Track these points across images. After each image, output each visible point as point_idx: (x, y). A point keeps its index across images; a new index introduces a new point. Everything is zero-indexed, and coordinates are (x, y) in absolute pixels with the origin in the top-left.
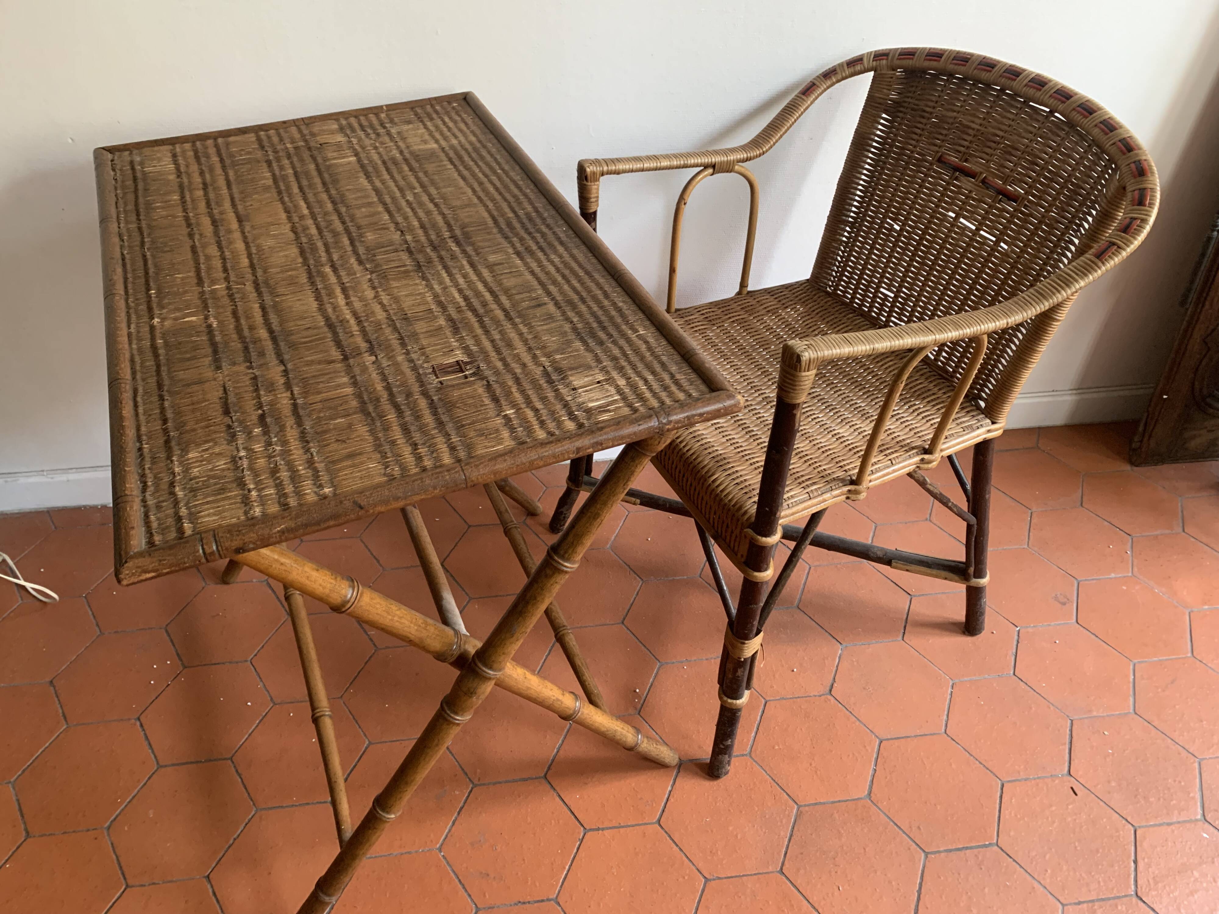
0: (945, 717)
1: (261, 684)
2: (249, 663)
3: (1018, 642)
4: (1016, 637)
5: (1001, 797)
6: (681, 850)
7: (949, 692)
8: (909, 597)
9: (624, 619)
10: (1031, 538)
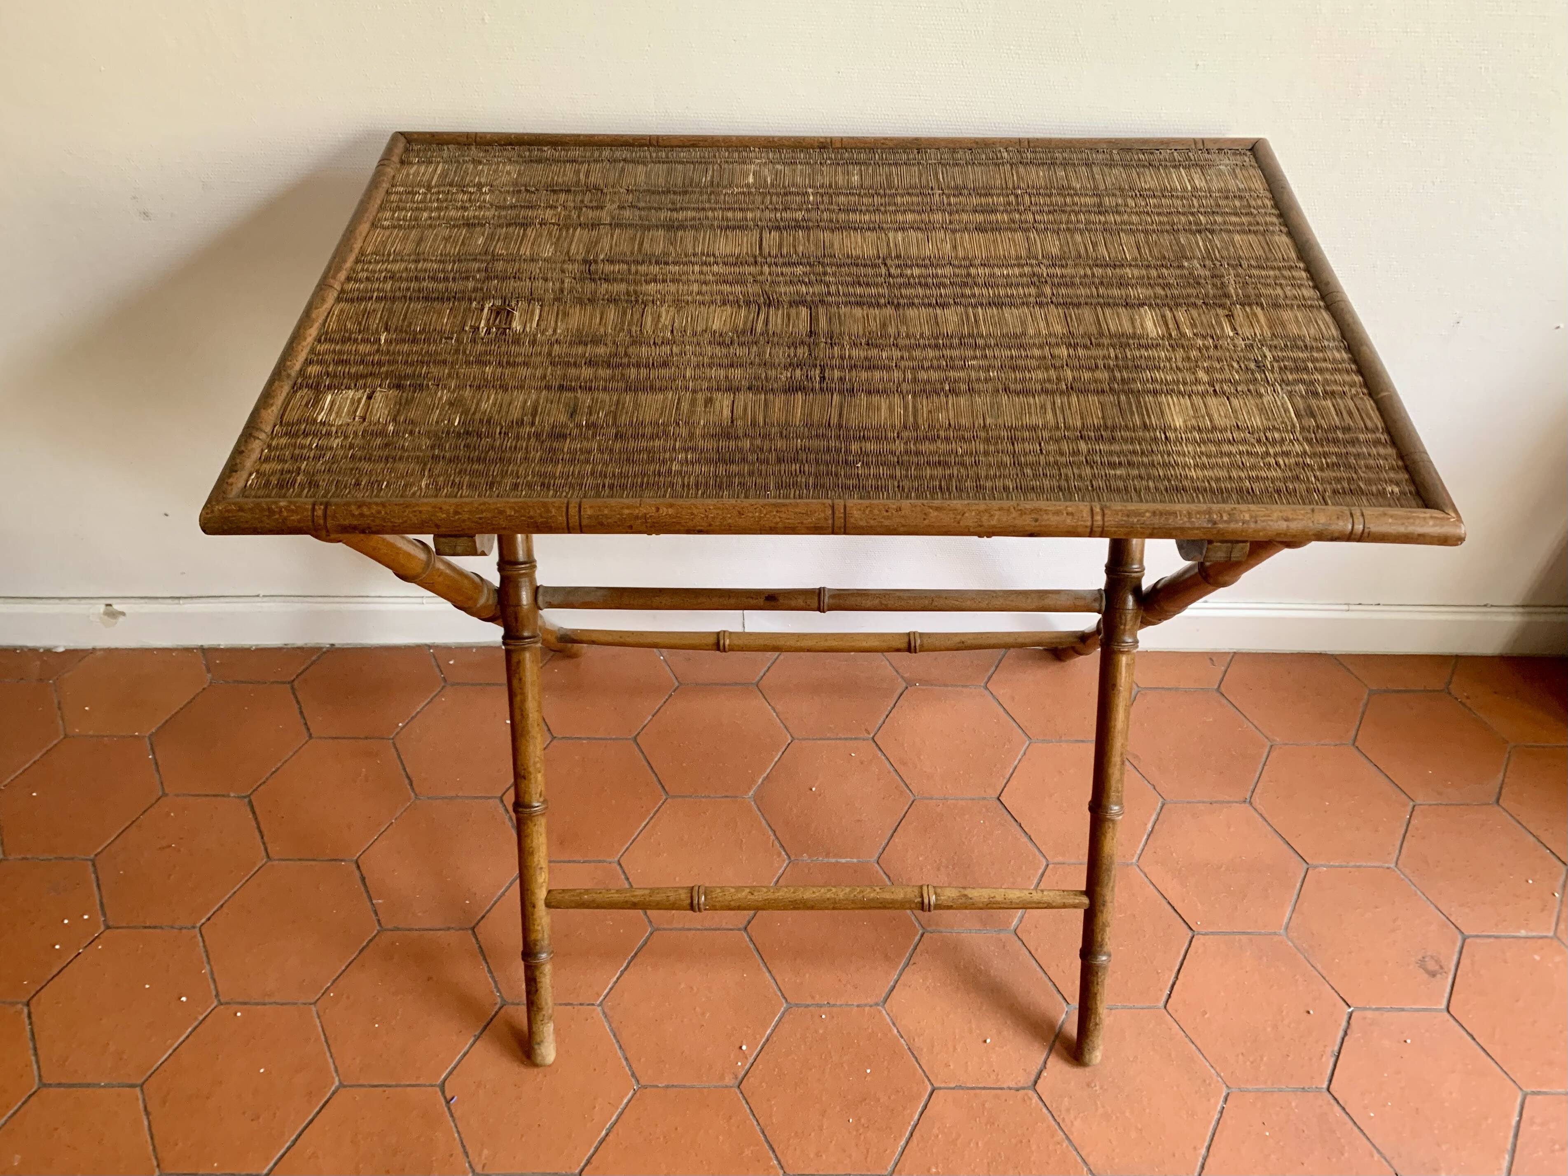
0: (1203, 1151)
1: (208, 967)
2: (197, 930)
3: (1346, 1033)
4: (1344, 1024)
7: (1219, 1108)
8: (1190, 934)
9: (749, 922)
10: (1404, 851)
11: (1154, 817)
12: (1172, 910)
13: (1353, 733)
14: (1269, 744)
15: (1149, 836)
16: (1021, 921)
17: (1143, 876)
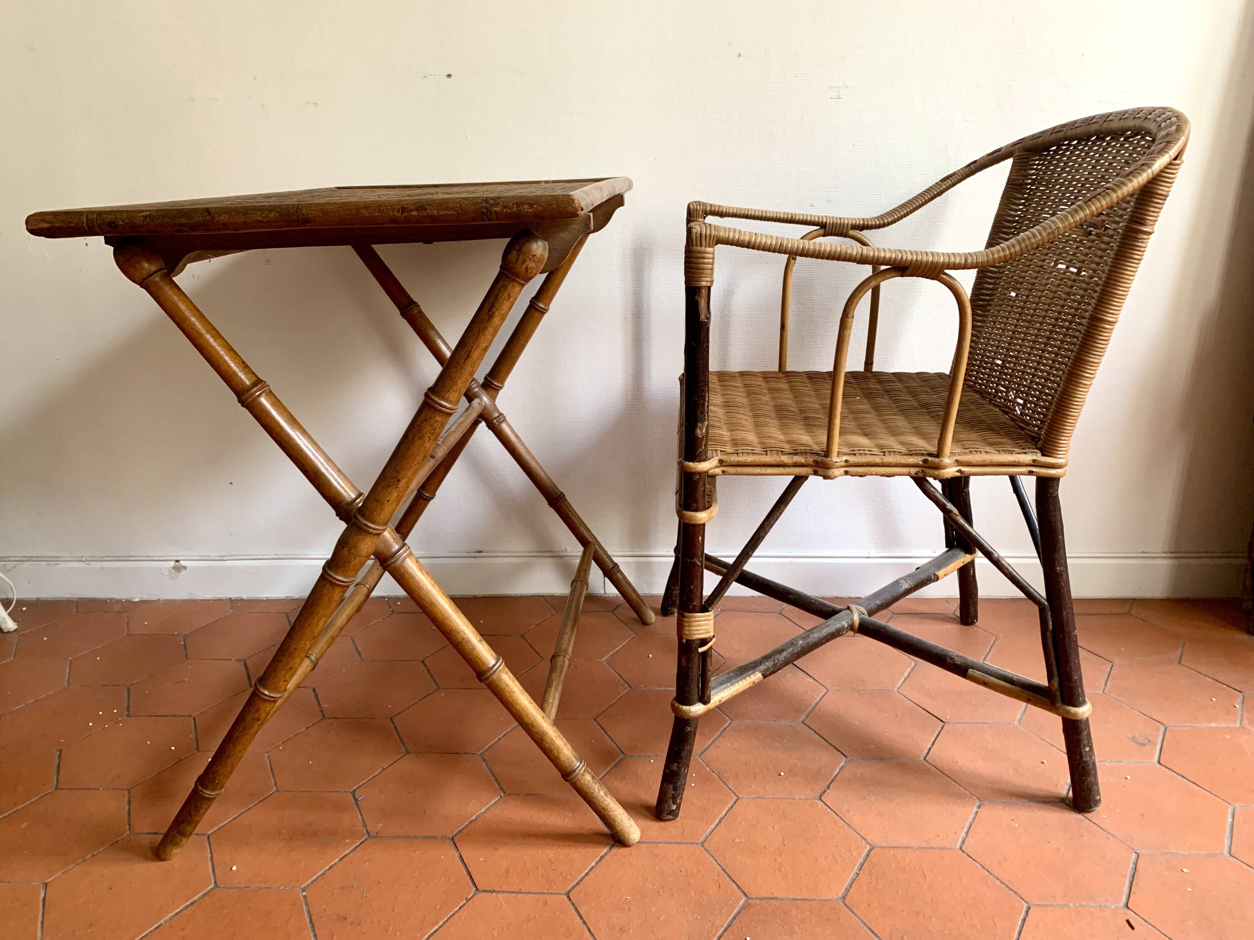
2: (192, 718)
5: (1024, 920)
6: (584, 923)
8: (942, 724)
10: (1108, 685)
12: (928, 714)
17: (902, 696)
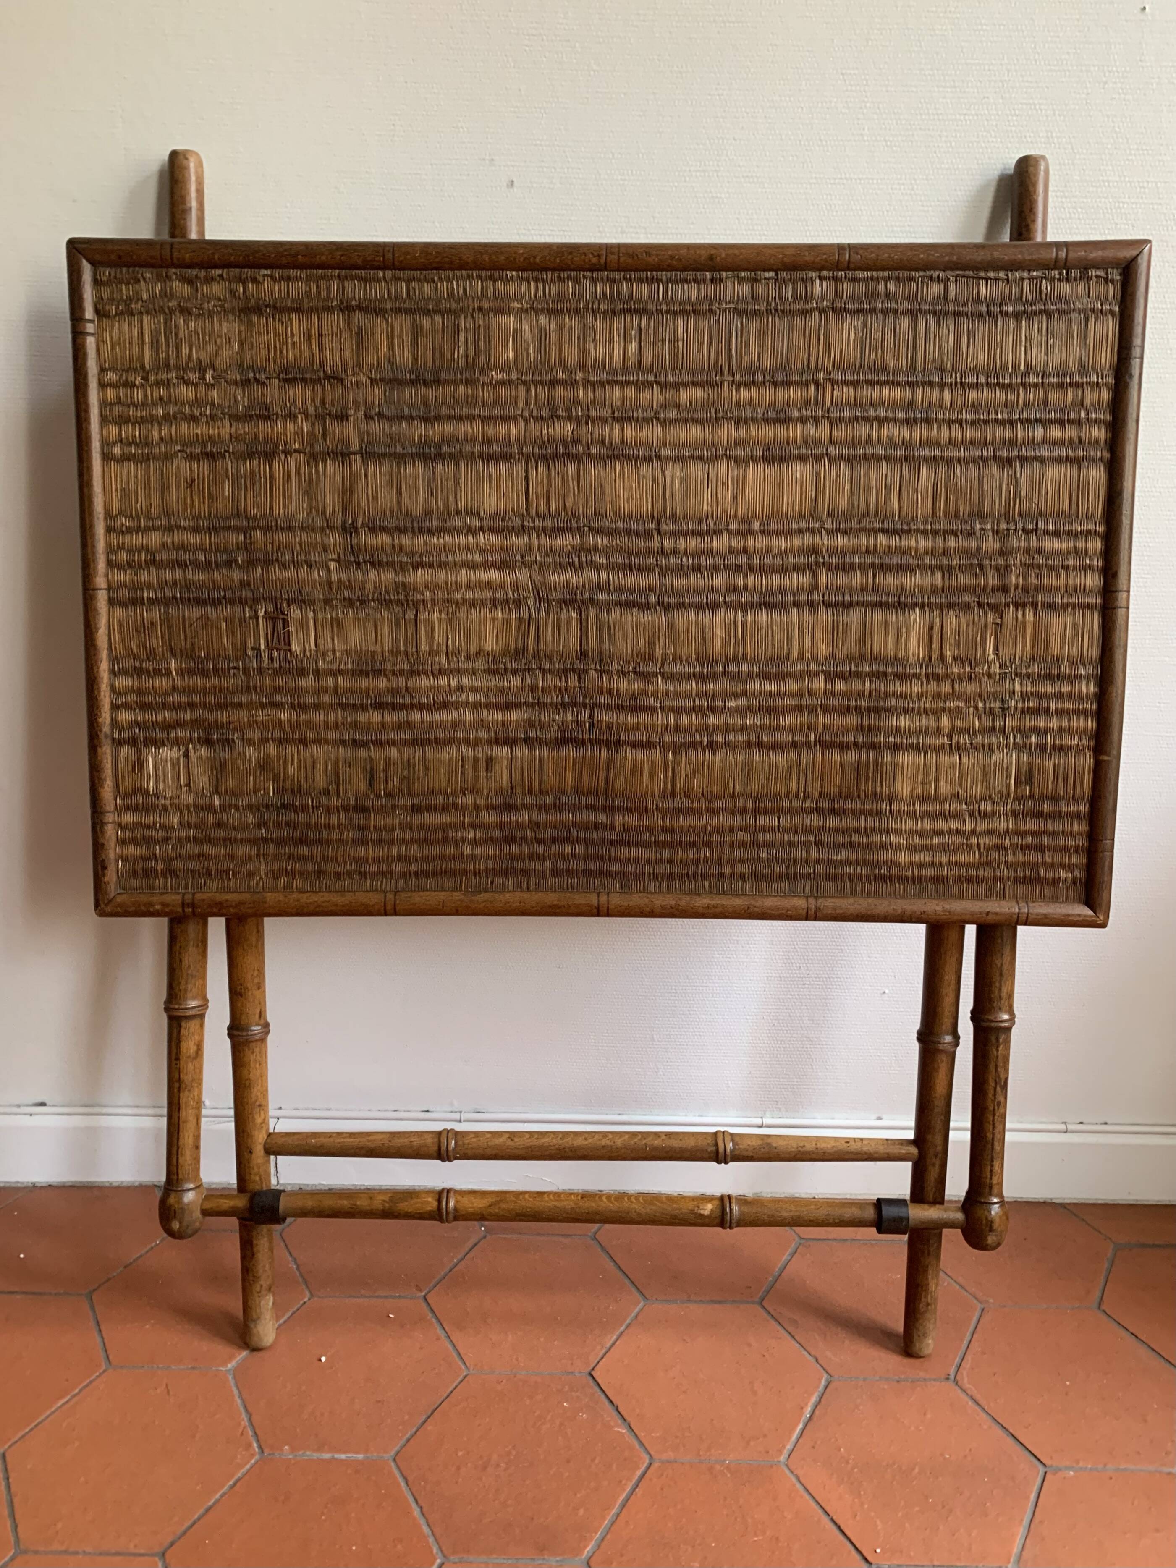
11: (814, 1399)
12: (837, 1532)
13: (1098, 1294)
14: (979, 1306)
15: (806, 1425)
16: (599, 1546)
17: (794, 1480)
